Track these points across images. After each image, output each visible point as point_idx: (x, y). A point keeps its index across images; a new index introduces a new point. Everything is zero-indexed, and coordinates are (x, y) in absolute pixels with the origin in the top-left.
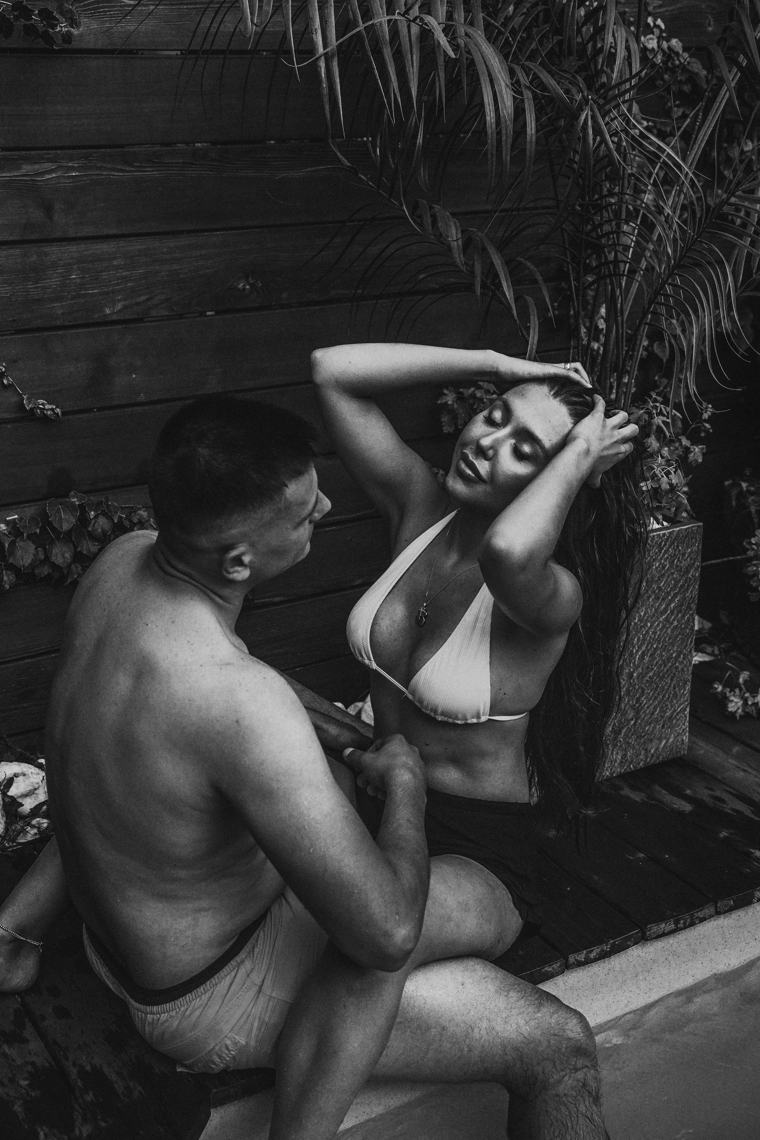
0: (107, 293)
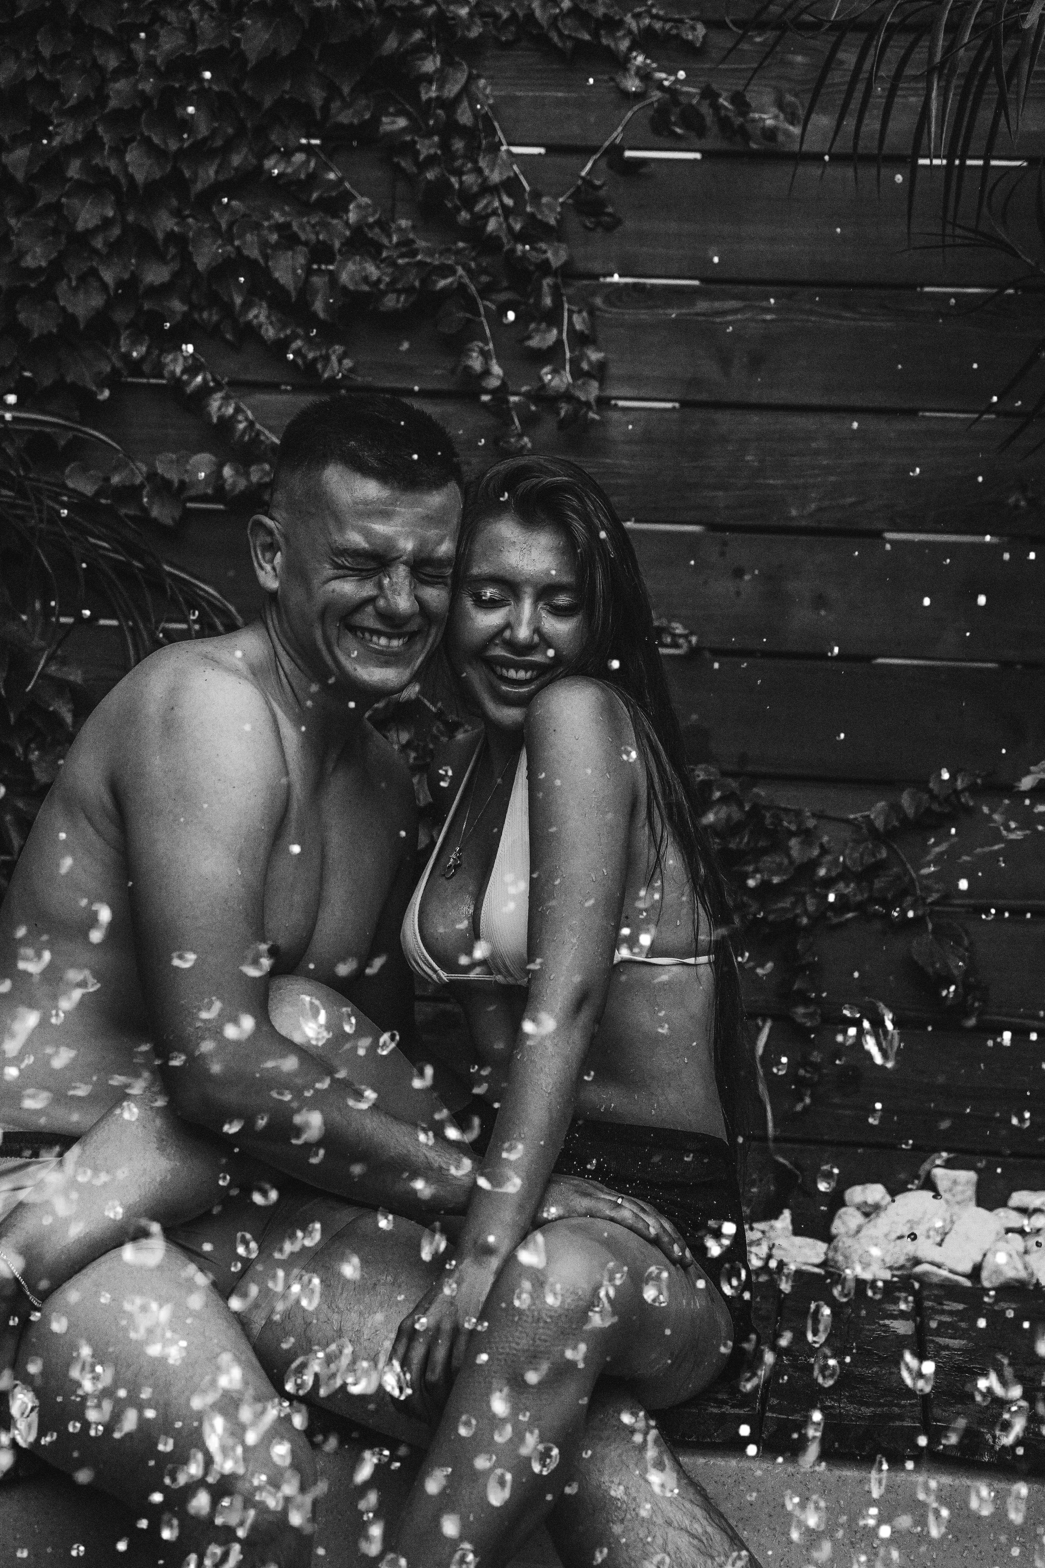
0: (796, 487)
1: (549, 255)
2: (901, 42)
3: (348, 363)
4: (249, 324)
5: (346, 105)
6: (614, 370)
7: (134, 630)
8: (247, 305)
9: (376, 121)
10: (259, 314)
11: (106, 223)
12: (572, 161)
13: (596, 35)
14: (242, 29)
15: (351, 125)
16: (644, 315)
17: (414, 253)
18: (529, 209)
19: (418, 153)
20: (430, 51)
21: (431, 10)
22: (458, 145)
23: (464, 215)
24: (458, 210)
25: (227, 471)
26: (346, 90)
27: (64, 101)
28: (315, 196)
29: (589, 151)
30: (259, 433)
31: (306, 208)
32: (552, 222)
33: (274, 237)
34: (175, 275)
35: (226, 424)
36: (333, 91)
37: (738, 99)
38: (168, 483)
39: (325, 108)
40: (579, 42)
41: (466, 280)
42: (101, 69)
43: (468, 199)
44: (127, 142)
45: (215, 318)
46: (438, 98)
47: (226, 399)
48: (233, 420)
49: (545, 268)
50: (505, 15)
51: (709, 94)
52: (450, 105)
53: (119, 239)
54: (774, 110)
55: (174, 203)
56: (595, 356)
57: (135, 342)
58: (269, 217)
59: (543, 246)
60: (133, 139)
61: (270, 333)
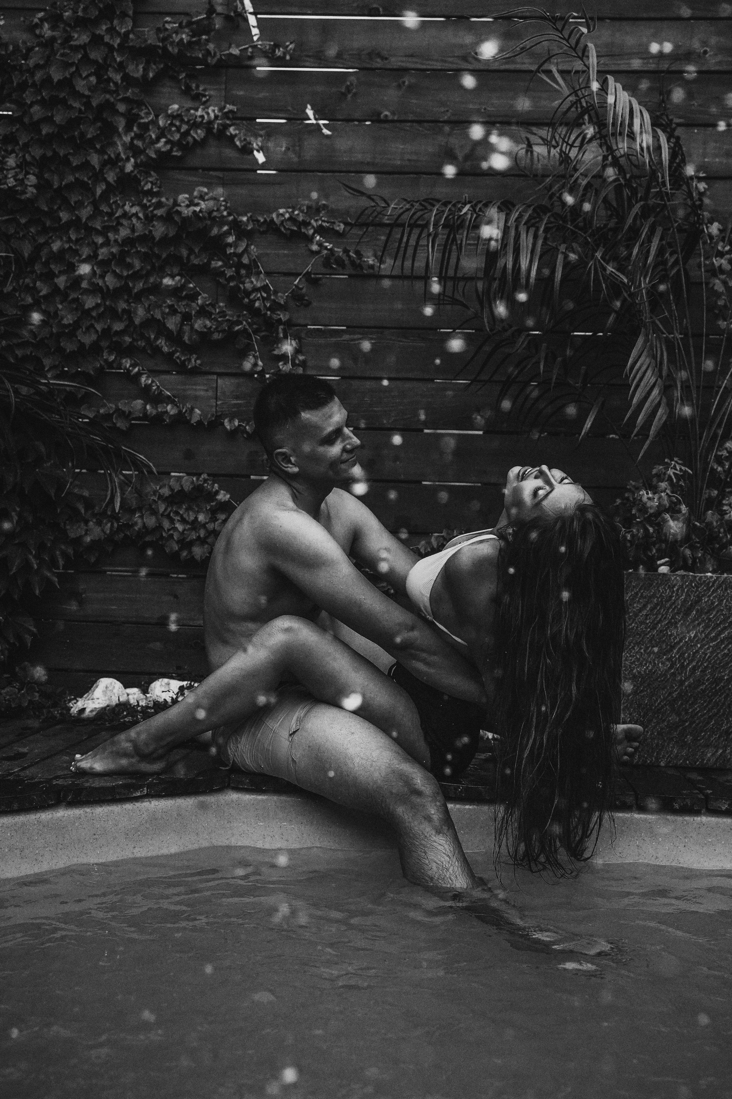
1: (281, 316)
2: (416, 231)
3: (198, 362)
4: (158, 346)
5: (197, 257)
6: (309, 363)
7: (110, 474)
8: (156, 339)
9: (209, 263)
10: (161, 342)
11: (98, 306)
12: (292, 278)
13: (299, 228)
14: (153, 226)
15: (199, 265)
16: (322, 341)
17: (225, 316)
18: (272, 297)
19: (226, 275)
20: (230, 234)
21: (231, 218)
22: (243, 272)
23: (246, 300)
24: (244, 299)
25: (148, 407)
26: (197, 251)
27: (80, 256)
28: (184, 293)
29: (297, 275)
30: (161, 391)
31: (180, 299)
32: (282, 302)
33: (167, 310)
34: (127, 327)
35: (148, 387)
36: (191, 251)
37: (358, 253)
38: (124, 412)
39: (188, 258)
40: (292, 231)
41: (247, 327)
42: (95, 244)
43: (248, 294)
44: (106, 273)
45: (143, 344)
46: (234, 253)
47: (148, 378)
48: (150, 385)
49: (279, 321)
50: (262, 220)
51: (346, 251)
52: (240, 256)
53: (103, 312)
54: (373, 258)
55: (126, 297)
56: (301, 358)
57: (110, 353)
58: (165, 302)
59: (279, 312)
60: (108, 271)
61: (166, 349)
